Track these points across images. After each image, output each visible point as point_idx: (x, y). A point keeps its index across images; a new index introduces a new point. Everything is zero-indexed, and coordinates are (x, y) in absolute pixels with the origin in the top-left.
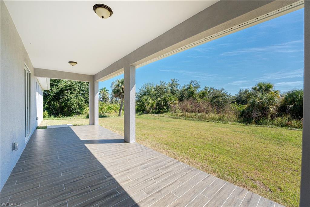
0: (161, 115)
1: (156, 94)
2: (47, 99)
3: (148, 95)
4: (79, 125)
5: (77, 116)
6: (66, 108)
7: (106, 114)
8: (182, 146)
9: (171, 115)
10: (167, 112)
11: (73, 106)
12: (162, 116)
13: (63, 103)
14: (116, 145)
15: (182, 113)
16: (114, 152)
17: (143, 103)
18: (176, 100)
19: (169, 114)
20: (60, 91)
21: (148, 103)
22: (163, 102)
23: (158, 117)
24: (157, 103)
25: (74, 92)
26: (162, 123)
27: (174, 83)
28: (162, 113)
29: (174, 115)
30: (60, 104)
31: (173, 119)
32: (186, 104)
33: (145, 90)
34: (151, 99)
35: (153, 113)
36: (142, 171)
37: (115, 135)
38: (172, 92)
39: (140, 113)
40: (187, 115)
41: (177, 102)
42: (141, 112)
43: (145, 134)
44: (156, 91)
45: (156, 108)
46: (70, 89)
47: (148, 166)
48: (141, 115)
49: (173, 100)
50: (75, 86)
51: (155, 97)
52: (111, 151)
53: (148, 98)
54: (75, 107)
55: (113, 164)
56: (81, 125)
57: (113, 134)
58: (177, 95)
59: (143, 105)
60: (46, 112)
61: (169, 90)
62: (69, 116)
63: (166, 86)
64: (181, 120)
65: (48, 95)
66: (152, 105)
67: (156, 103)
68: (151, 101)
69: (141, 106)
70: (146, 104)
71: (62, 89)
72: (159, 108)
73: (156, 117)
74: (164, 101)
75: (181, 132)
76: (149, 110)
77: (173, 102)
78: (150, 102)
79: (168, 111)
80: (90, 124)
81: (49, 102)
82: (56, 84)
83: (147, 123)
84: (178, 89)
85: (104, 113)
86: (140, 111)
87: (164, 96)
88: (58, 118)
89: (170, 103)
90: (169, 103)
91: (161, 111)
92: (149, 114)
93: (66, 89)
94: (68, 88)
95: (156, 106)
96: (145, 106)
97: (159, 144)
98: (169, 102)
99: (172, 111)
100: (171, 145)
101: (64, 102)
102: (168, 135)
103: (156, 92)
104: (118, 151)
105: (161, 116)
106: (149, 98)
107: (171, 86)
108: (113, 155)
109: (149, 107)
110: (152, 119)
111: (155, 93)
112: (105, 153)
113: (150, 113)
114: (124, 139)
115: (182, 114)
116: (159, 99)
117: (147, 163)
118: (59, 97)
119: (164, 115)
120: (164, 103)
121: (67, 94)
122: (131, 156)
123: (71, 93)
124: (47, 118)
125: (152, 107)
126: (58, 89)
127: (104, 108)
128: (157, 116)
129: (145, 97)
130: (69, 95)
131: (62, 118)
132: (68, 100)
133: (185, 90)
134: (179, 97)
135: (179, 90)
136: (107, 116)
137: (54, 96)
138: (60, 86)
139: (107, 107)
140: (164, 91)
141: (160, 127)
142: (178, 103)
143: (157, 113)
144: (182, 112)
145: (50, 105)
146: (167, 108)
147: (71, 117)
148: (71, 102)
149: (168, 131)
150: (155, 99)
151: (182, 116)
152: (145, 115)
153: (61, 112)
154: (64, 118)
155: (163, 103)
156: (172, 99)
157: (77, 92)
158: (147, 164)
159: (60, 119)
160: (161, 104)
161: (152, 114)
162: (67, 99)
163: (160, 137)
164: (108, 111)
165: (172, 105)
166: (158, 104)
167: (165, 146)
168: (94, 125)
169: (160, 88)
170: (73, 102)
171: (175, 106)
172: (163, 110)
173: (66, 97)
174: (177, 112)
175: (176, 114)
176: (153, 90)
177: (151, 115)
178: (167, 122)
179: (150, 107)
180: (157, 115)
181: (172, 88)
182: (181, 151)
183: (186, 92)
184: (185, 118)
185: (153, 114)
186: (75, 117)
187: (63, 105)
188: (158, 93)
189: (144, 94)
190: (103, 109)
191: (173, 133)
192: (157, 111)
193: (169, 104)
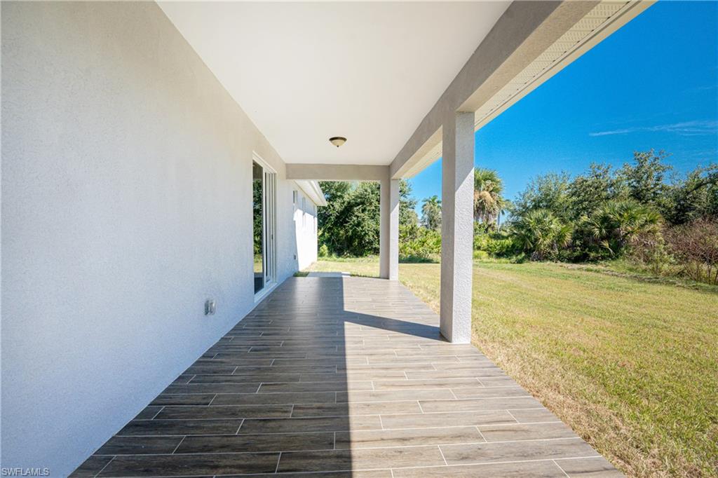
0: (590, 266)
1: (575, 203)
2: (327, 223)
3: (548, 207)
4: (361, 276)
5: (373, 256)
6: (357, 240)
7: (430, 256)
8: (666, 396)
9: (631, 270)
10: (613, 259)
11: (367, 237)
12: (591, 270)
13: (351, 231)
14: (414, 342)
15: (682, 267)
16: (397, 361)
17: (530, 230)
18: (652, 221)
19: (622, 264)
20: (346, 207)
21: (546, 232)
22: (600, 229)
23: (579, 272)
24: (577, 231)
25: (368, 208)
26: (590, 291)
27: (647, 164)
28: (595, 261)
29: (645, 271)
30: (347, 231)
31: (637, 284)
32: (701, 234)
33: (536, 194)
34: (555, 220)
35: (560, 258)
36: (446, 468)
37: (423, 310)
38: (637, 195)
39: (519, 257)
40: (704, 274)
41: (659, 226)
42: (523, 255)
43: (514, 322)
44: (573, 194)
45: (572, 247)
46: (363, 203)
47: (480, 454)
48: (521, 263)
49: (638, 222)
50: (371, 196)
51: (571, 213)
52: (392, 357)
53: (545, 216)
54: (371, 238)
55: (373, 401)
56: (366, 276)
57: (420, 307)
58: (659, 205)
59: (529, 237)
60: (325, 247)
61: (628, 190)
62: (361, 255)
63: (614, 178)
64: (676, 291)
65: (329, 216)
66: (560, 237)
67: (572, 231)
68: (556, 226)
69: (523, 239)
70: (538, 233)
71: (349, 203)
72: (584, 245)
73: (573, 272)
74: (602, 223)
75: (671, 336)
76: (548, 250)
77: (642, 226)
78: (552, 226)
79: (617, 257)
80: (382, 276)
81: (330, 228)
82: (339, 194)
83: (537, 287)
84: (666, 182)
85: (428, 252)
86: (520, 253)
87: (603, 209)
88: (342, 259)
89: (626, 230)
90: (622, 230)
91: (592, 255)
92: (549, 262)
93: (356, 203)
94: (359, 200)
95: (574, 239)
96: (537, 240)
97: (559, 367)
98: (623, 227)
99: (634, 257)
100: (610, 383)
101: (351, 228)
102: (604, 338)
103: (574, 198)
104: (406, 361)
105: (588, 270)
106: (550, 216)
107: (637, 175)
108: (390, 371)
109: (548, 241)
110: (557, 276)
111: (570, 200)
112: (373, 357)
113: (551, 260)
114: (439, 326)
115: (678, 268)
116: (585, 218)
117: (479, 438)
118: (345, 219)
119: (600, 267)
120: (604, 231)
121: (356, 213)
122: (437, 389)
123: (363, 211)
124: (326, 258)
125: (558, 241)
126: (344, 203)
127: (428, 241)
128: (574, 269)
129: (538, 214)
130: (359, 215)
131: (348, 259)
132: (359, 224)
133: (699, 186)
134: (669, 209)
135: (670, 185)
136: (432, 260)
137: (337, 217)
138: (346, 198)
139: (435, 240)
140: (604, 194)
141: (581, 306)
142: (665, 233)
143: (577, 260)
144: (680, 264)
145: (332, 234)
146: (617, 248)
147: (363, 259)
148: (362, 227)
149: (608, 324)
150: (571, 219)
151: (681, 274)
152: (534, 263)
153: (348, 247)
154: (353, 259)
155: (601, 232)
156: (635, 218)
157: (373, 208)
158: (476, 443)
159: (345, 260)
160: (591, 233)
161: (559, 263)
162: (356, 222)
163: (569, 338)
164: (436, 250)
165: (635, 237)
166: (579, 234)
167: (581, 383)
168: (388, 278)
169: (589, 186)
170: (367, 227)
171: (650, 241)
172: (597, 252)
173: (355, 218)
174: (656, 261)
175: (650, 266)
176: (563, 195)
177: (553, 264)
178: (608, 292)
179: (553, 241)
180: (576, 266)
181: (638, 182)
182: (660, 421)
183: (704, 191)
184: (693, 283)
185: (562, 261)
186: (369, 259)
187: (350, 233)
188: (581, 202)
189: (535, 205)
190: (425, 244)
191: (631, 331)
192: (576, 254)
193: (622, 233)
